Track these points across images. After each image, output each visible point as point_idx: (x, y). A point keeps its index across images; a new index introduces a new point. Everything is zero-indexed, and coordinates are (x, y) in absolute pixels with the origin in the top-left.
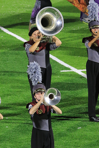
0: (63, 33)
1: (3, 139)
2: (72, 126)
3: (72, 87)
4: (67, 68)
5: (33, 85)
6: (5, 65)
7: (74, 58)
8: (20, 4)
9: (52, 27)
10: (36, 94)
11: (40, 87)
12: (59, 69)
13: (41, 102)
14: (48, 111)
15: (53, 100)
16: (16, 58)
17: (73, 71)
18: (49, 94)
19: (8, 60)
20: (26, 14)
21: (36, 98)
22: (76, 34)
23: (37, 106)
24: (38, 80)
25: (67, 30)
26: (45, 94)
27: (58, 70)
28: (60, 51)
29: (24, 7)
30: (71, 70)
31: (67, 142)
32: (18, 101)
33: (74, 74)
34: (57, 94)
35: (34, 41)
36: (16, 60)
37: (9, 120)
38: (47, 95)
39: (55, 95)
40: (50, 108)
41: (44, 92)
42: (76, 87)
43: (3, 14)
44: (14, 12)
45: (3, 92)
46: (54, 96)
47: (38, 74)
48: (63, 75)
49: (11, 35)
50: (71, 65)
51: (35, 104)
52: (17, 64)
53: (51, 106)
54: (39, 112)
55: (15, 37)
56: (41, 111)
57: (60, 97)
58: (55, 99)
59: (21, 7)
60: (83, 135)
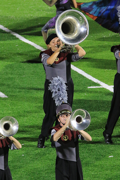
0: (91, 41)
1: (18, 170)
2: (101, 155)
3: (102, 107)
4: (96, 83)
5: (57, 105)
6: (21, 80)
7: (104, 71)
8: (39, 6)
9: (75, 34)
10: (60, 117)
11: (65, 107)
12: (86, 84)
13: (67, 126)
14: (75, 137)
15: (81, 124)
16: (34, 72)
17: (103, 87)
18: (76, 116)
19: (24, 74)
20: (47, 18)
21: (61, 122)
22: (107, 42)
23: (61, 131)
24: (62, 99)
25: (95, 37)
26: (72, 116)
27: (85, 86)
28: (88, 62)
29: (43, 9)
30: (101, 86)
31: (96, 173)
32: (37, 124)
33: (104, 91)
34: (86, 116)
35: (53, 50)
36: (33, 74)
37: (25, 147)
38: (74, 117)
39: (84, 117)
40: (77, 133)
41: (71, 114)
42: (106, 107)
43: (18, 18)
44: (31, 15)
45: (18, 113)
46: (83, 119)
47: (62, 92)
48: (91, 92)
49: (28, 44)
50: (101, 80)
51: (59, 129)
52: (35, 78)
53: (79, 131)
54: (65, 139)
55: (32, 46)
56: (66, 137)
57: (89, 121)
58: (83, 122)
59: (40, 9)
60: (115, 165)
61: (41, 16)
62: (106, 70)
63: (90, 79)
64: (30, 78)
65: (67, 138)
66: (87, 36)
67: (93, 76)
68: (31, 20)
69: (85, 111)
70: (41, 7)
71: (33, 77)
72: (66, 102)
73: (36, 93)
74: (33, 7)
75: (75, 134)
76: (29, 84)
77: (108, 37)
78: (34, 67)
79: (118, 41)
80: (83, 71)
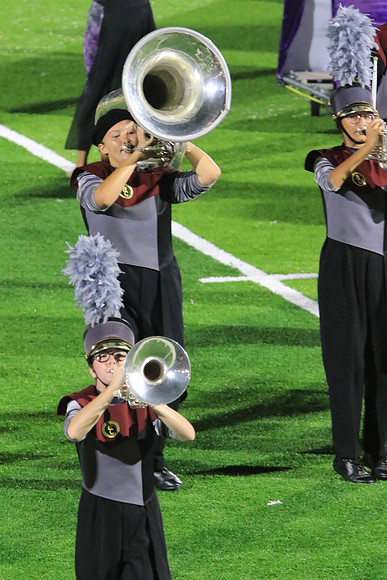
2: (244, 497)
4: (227, 267)
7: (254, 228)
8: (43, 19)
10: (96, 362)
11: (114, 331)
13: (115, 391)
14: (142, 426)
16: (26, 230)
17: (248, 279)
20: (68, 54)
21: (97, 377)
22: (263, 134)
23: (97, 407)
27: (191, 277)
29: (56, 28)
30: (243, 275)
31: (227, 557)
33: (253, 290)
35: (113, 163)
36: (25, 238)
38: (136, 363)
39: (168, 365)
40: (148, 414)
44: (18, 47)
46: (165, 368)
48: (210, 295)
50: (242, 256)
56: (114, 427)
57: (188, 374)
58: (166, 380)
59: (45, 29)
60: (289, 531)
61: (50, 48)
62: (258, 224)
63: (207, 253)
64: (12, 249)
65: (115, 431)
66: (224, 113)
67: (216, 245)
68: (17, 64)
69: (174, 344)
70: (48, 21)
71: (22, 246)
72: (118, 315)
73: (34, 300)
74: (21, 22)
75: (142, 418)
76: (9, 270)
77: (266, 117)
78: (26, 215)
79: (297, 132)
80: (185, 229)
